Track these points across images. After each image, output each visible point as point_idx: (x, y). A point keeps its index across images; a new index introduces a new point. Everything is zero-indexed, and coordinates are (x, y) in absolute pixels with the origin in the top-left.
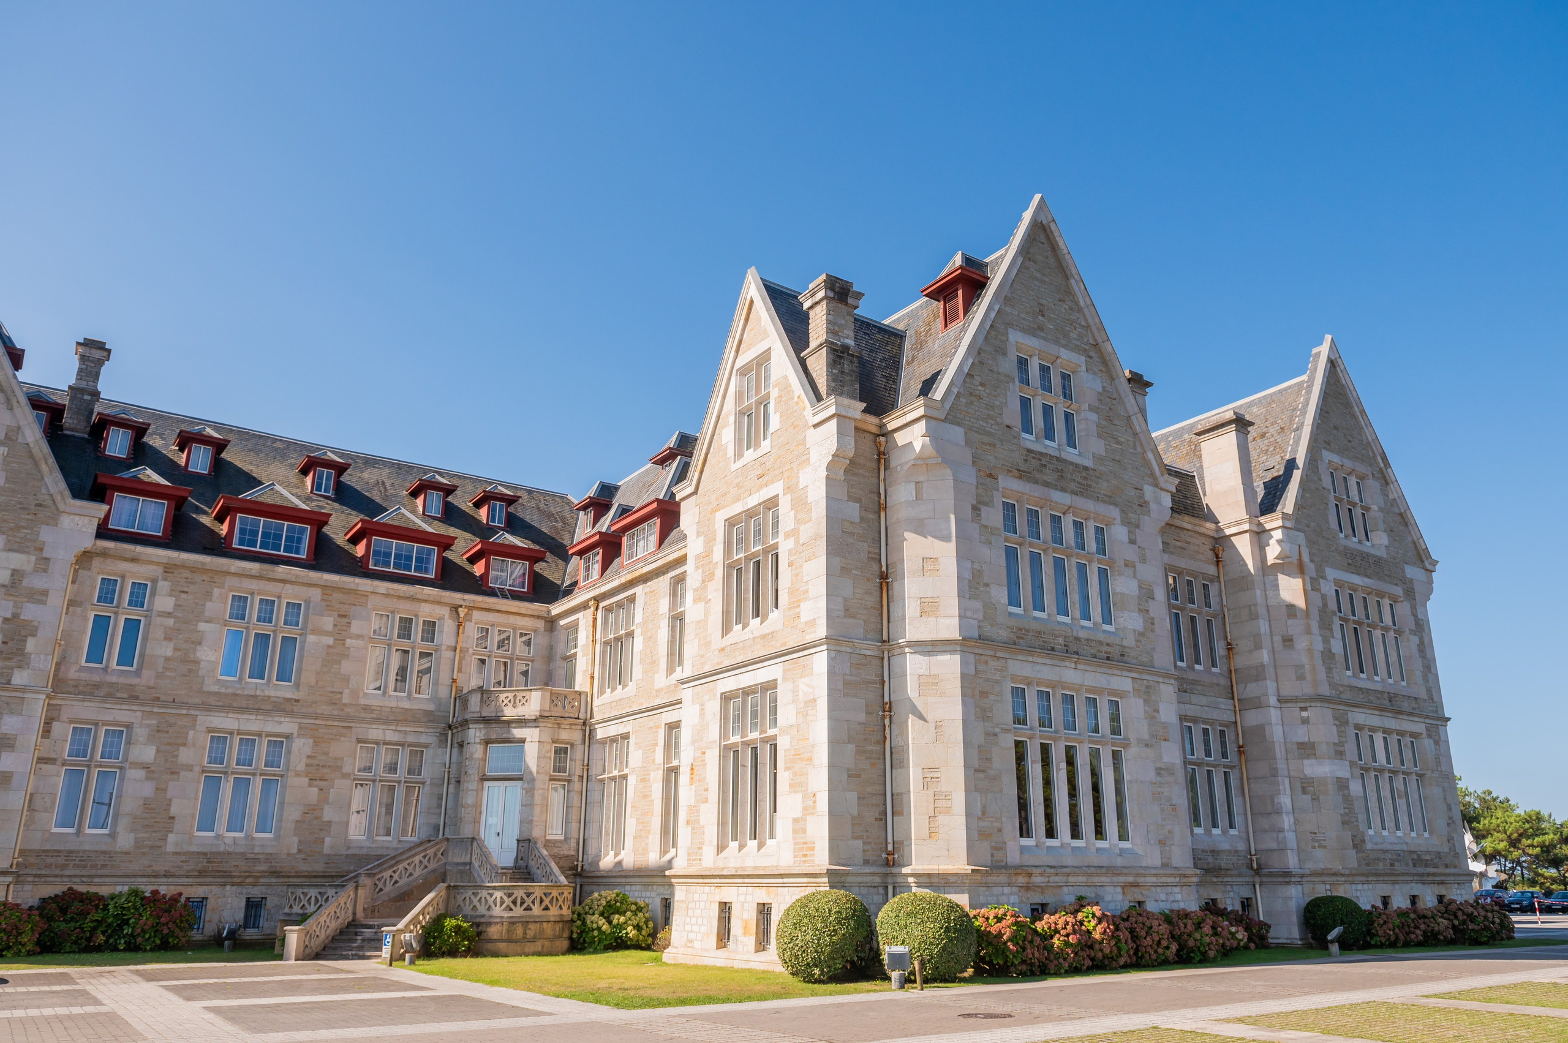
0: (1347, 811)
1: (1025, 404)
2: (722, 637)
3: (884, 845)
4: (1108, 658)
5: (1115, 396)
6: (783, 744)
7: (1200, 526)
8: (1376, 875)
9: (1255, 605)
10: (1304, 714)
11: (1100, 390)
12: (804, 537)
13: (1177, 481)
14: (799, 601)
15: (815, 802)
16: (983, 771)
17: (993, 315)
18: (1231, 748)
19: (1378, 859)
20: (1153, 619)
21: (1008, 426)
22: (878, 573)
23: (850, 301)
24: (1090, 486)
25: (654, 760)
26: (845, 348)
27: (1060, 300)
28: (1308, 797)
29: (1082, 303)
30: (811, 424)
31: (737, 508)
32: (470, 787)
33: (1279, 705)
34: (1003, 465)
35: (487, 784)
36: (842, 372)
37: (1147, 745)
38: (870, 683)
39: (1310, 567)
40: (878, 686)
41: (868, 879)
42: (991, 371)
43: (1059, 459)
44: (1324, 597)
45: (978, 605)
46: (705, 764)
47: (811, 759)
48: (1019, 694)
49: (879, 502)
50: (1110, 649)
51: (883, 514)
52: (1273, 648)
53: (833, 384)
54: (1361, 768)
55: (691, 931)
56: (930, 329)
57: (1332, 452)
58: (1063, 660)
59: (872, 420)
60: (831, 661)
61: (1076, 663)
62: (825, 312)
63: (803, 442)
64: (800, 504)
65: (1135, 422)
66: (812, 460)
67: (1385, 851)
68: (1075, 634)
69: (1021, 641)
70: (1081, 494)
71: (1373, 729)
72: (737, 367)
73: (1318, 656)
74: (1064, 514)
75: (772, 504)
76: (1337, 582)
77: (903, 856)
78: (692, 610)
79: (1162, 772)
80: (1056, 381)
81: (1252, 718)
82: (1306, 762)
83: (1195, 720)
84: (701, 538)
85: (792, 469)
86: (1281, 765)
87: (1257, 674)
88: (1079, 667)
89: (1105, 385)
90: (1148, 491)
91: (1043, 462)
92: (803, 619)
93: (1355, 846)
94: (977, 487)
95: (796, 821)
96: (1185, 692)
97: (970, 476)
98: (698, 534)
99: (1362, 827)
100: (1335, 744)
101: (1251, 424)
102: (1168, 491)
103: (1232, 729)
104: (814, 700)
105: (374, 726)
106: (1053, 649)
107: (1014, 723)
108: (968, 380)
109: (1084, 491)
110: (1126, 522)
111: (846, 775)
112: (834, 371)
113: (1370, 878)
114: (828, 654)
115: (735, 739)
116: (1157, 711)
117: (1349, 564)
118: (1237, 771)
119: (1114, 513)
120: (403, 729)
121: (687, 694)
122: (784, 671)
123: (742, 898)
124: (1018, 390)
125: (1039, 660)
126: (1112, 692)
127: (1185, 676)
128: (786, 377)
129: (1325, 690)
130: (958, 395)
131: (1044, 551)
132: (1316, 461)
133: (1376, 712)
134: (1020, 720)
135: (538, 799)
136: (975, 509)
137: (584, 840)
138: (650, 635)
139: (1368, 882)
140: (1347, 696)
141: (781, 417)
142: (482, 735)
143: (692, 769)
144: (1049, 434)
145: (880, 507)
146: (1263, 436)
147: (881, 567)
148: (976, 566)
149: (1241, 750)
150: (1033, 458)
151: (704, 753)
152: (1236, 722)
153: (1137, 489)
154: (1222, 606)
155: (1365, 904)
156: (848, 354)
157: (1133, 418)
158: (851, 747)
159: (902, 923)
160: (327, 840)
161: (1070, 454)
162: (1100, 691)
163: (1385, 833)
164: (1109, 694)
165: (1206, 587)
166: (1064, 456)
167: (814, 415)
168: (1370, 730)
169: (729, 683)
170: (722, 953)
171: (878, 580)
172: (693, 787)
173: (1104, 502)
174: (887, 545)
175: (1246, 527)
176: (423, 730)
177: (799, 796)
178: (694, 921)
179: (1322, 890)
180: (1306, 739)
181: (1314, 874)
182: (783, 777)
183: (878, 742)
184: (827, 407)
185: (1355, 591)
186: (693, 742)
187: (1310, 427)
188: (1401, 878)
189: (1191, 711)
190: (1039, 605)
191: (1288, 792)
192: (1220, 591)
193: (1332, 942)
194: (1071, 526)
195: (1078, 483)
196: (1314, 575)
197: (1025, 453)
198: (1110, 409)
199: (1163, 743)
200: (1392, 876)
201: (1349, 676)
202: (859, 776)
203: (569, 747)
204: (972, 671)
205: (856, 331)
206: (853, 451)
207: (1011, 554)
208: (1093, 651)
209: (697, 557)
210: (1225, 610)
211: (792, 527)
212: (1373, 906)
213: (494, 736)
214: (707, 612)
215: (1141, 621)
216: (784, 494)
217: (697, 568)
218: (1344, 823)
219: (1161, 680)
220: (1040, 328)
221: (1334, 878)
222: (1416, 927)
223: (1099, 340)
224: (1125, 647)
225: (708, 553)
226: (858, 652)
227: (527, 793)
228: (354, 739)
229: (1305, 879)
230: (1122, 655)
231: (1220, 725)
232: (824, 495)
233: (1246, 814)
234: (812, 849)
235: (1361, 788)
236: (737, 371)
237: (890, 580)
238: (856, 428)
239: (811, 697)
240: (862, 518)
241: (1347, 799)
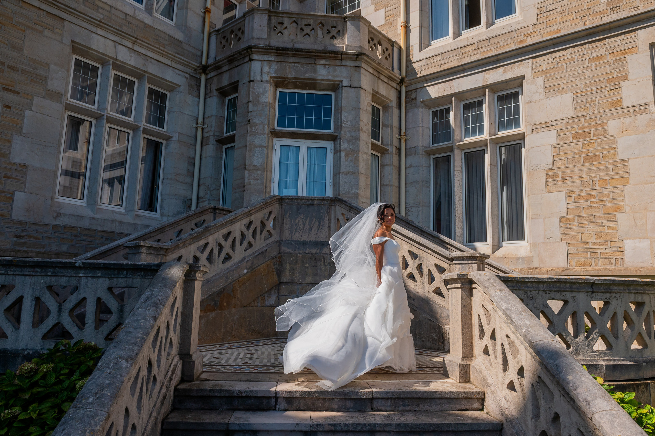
35: (279, 141)
105: (100, 31)
120: (143, 51)
135: (363, 166)
142: (272, 71)
203: (381, 109)
213: (291, 74)
227: (347, 156)
228: (67, 41)
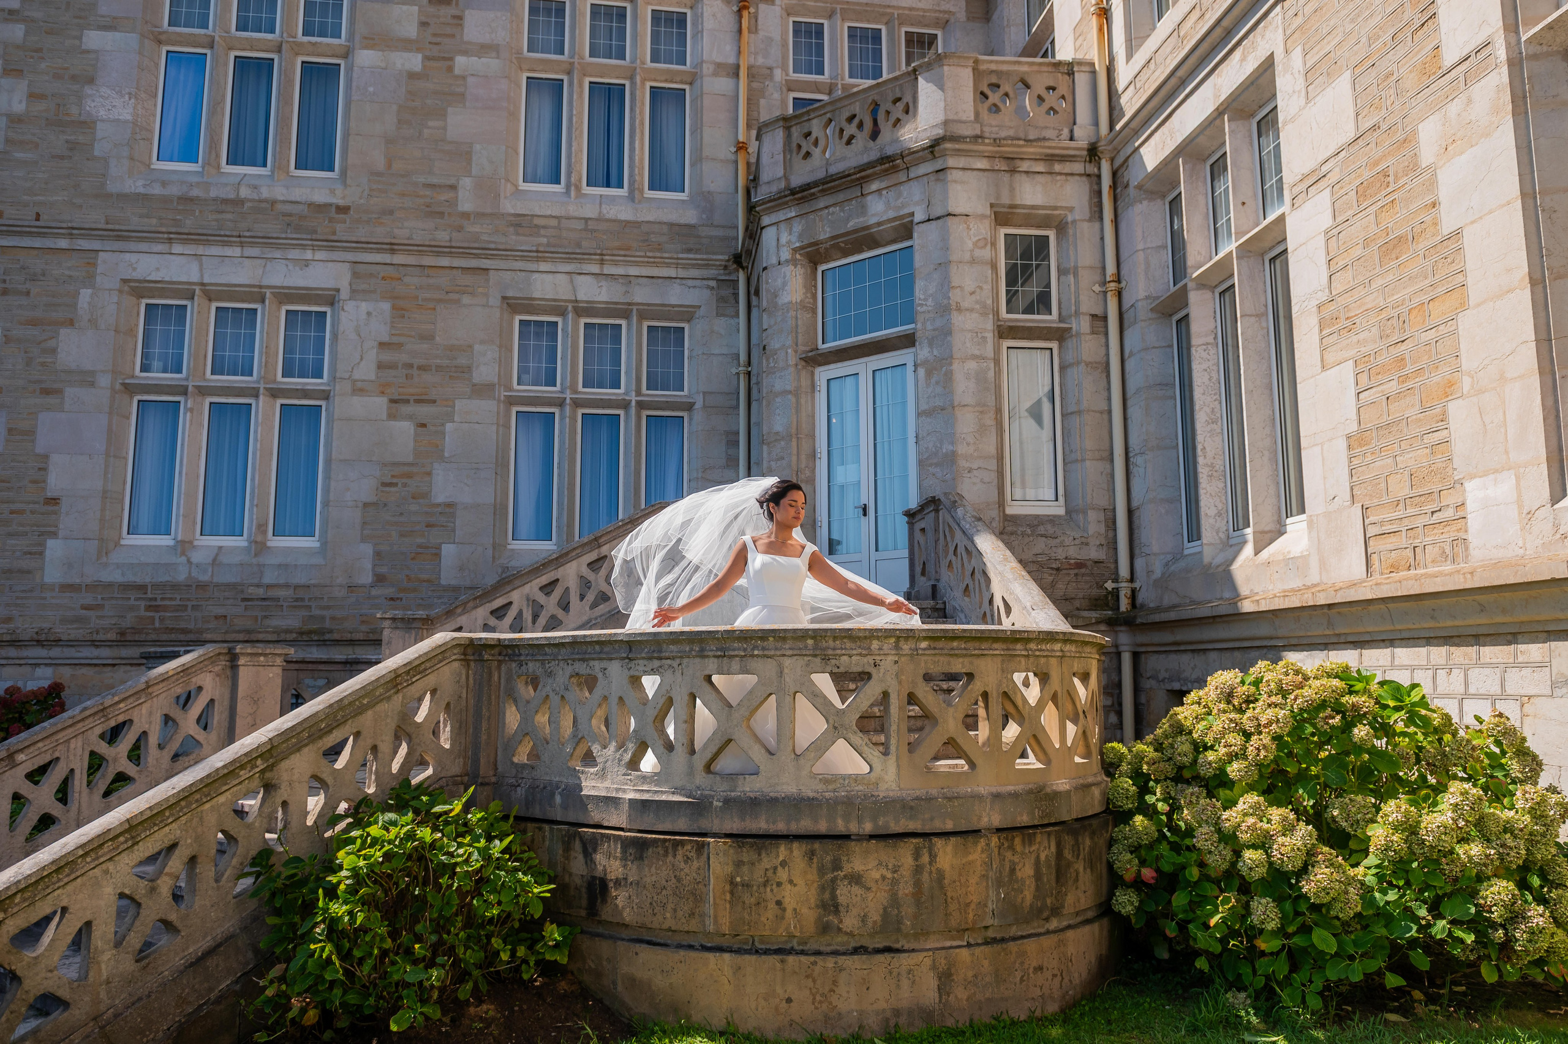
32: (778, 386)
35: (823, 374)
105: (543, 267)
120: (620, 271)
135: (964, 388)
137: (1130, 512)
142: (794, 238)
160: (448, 550)
176: (672, 273)
203: (1052, 234)
213: (824, 232)
227: (929, 374)
228: (495, 300)
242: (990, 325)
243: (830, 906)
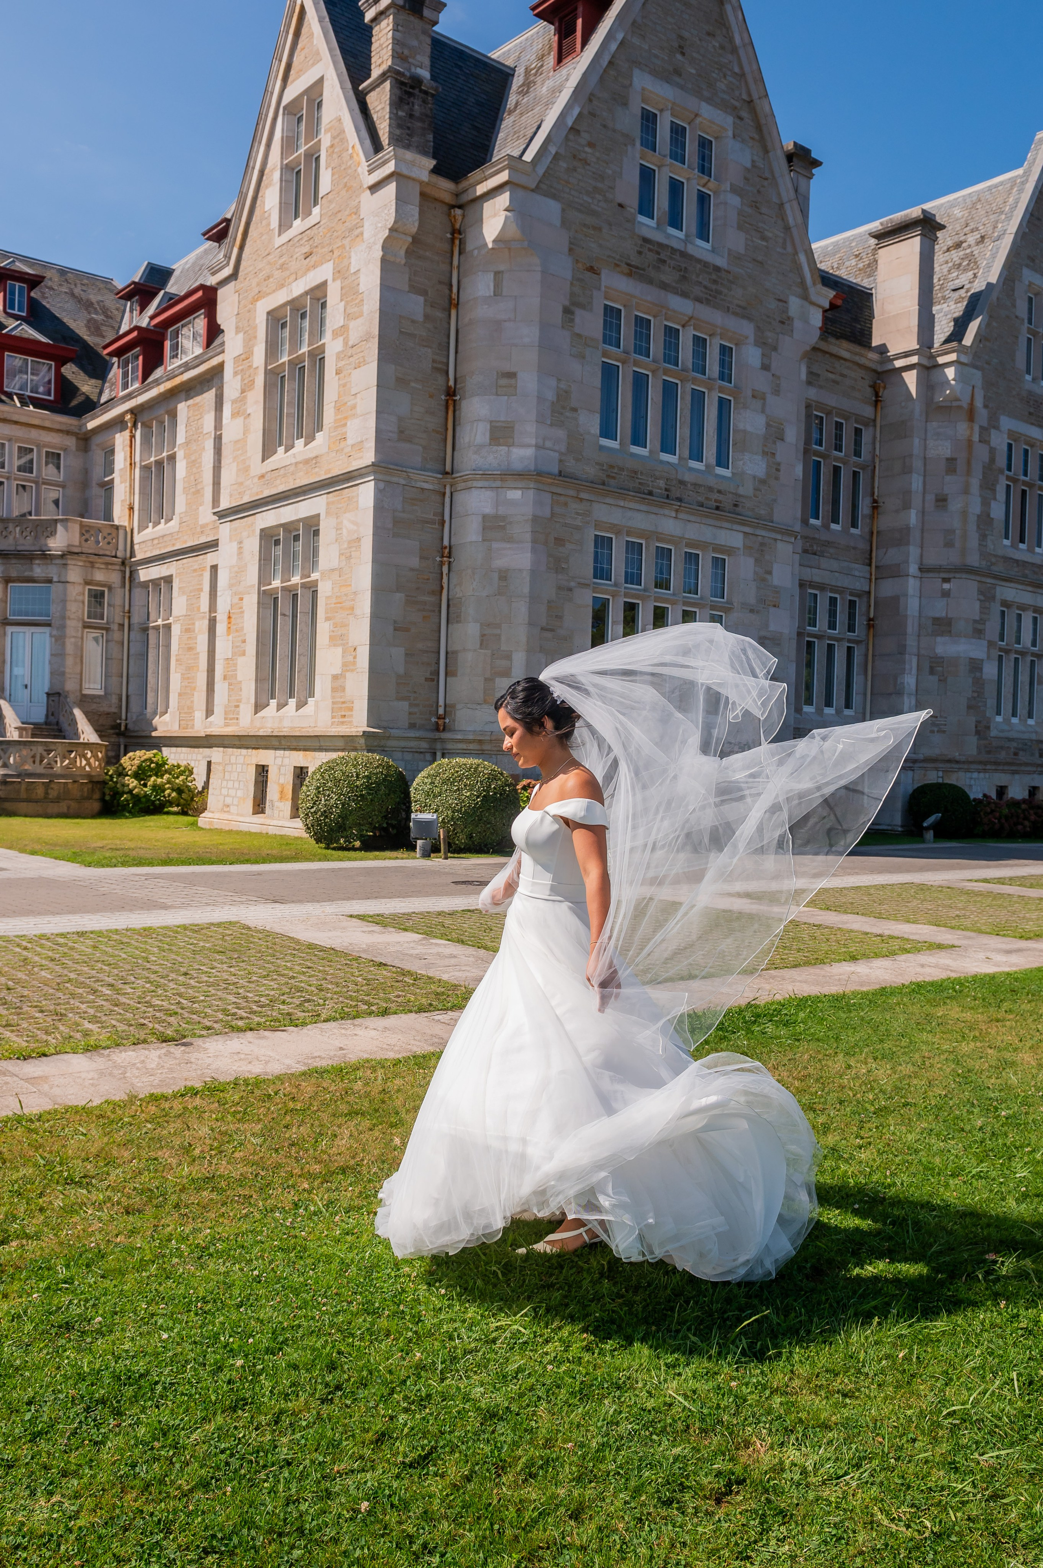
0: (975, 695)
1: (647, 176)
2: (263, 461)
3: (434, 708)
4: (717, 508)
5: (767, 174)
6: (324, 590)
7: (861, 355)
8: (996, 763)
9: (911, 456)
10: (946, 586)
11: (749, 165)
12: (353, 338)
13: (831, 294)
14: (346, 418)
15: (355, 657)
16: (552, 630)
17: (614, 47)
18: (860, 621)
19: (1002, 748)
20: (779, 464)
21: (620, 205)
22: (444, 388)
23: (427, 13)
24: (720, 293)
25: (199, 608)
26: (417, 82)
27: (709, 34)
28: (935, 678)
29: (738, 40)
30: (365, 186)
31: (280, 298)
33: (919, 574)
34: (609, 256)
35: (10, 629)
36: (411, 116)
37: (752, 611)
38: (427, 522)
39: (982, 415)
40: (437, 526)
41: (413, 744)
42: (605, 126)
43: (684, 254)
44: (992, 451)
45: (561, 433)
46: (243, 612)
47: (352, 608)
48: (604, 544)
49: (450, 296)
50: (721, 497)
51: (453, 312)
52: (923, 508)
53: (398, 132)
54: (1001, 650)
55: (228, 795)
56: (542, 66)
57: (1036, 271)
58: (661, 507)
59: (445, 185)
60: (378, 492)
61: (677, 511)
62: (391, 27)
63: (356, 212)
64: (350, 293)
65: (789, 212)
66: (366, 235)
67: (1010, 740)
68: (680, 477)
69: (612, 482)
70: (707, 302)
71: (1023, 607)
72: (285, 102)
73: (972, 520)
74: (683, 326)
75: (318, 294)
76: (1011, 434)
77: (454, 721)
78: (232, 428)
79: (767, 642)
80: (691, 148)
81: (887, 588)
82: (939, 639)
83: (822, 587)
84: (241, 335)
85: (343, 247)
86: (911, 642)
87: (902, 537)
88: (681, 515)
89: (755, 158)
90: (795, 304)
91: (662, 256)
92: (350, 441)
93: (978, 732)
94: (572, 284)
95: (335, 677)
96: (815, 554)
97: (564, 268)
98: (238, 330)
99: (990, 712)
100: (975, 621)
101: (942, 227)
102: (819, 306)
103: (865, 599)
104: (359, 539)
106: (650, 493)
107: (595, 577)
108: (571, 137)
109: (711, 298)
110: (761, 342)
111: (391, 628)
112: (400, 113)
113: (988, 767)
114: (375, 484)
115: (276, 583)
116: (770, 573)
117: (1030, 414)
118: (863, 647)
119: (747, 329)
121: (225, 531)
122: (328, 504)
123: (279, 761)
124: (638, 155)
125: (632, 505)
126: (717, 548)
127: (817, 536)
128: (339, 120)
129: (974, 560)
130: (557, 157)
131: (653, 372)
132: (1014, 281)
133: (1030, 589)
134: (602, 572)
135: (70, 648)
136: (567, 311)
137: (127, 696)
138: (193, 458)
139: (985, 771)
140: (999, 568)
141: (333, 175)
142: (1, 572)
143: (229, 617)
144: (675, 220)
145: (453, 303)
146: (958, 245)
147: (448, 380)
148: (563, 386)
149: (871, 624)
150: (650, 250)
151: (241, 599)
152: (869, 593)
153: (780, 300)
154: (874, 456)
155: (975, 793)
156: (421, 91)
157: (787, 206)
158: (399, 596)
159: (436, 790)
161: (701, 248)
162: (703, 545)
163: (1015, 720)
164: (715, 550)
165: (858, 432)
166: (690, 250)
167: (370, 172)
168: (1019, 608)
169: (270, 518)
170: (259, 818)
171: (443, 397)
172: (230, 637)
173: (735, 314)
174: (456, 352)
175: (914, 359)
177: (339, 650)
178: (230, 784)
179: (933, 777)
180: (944, 615)
181: (926, 760)
182: (323, 628)
183: (433, 593)
184: (385, 163)
185: (1032, 446)
186: (231, 586)
187: (1012, 236)
188: (1023, 768)
189: (817, 576)
190: (638, 438)
191: (914, 671)
192: (874, 438)
193: (928, 828)
194: (690, 343)
195: (705, 287)
196: (985, 424)
197: (640, 242)
198: (759, 192)
199: (772, 610)
200: (1013, 766)
201: (1005, 546)
202: (407, 630)
203: (106, 590)
204: (547, 512)
205: (434, 59)
206: (417, 224)
207: (609, 373)
208: (700, 499)
209: (236, 359)
210: (877, 461)
211: (342, 324)
212: (985, 795)
213: (14, 574)
214: (246, 430)
215: (764, 466)
216: (334, 280)
217: (236, 374)
218: (969, 707)
219: (779, 537)
220: (678, 72)
221: (949, 765)
222: (1026, 818)
223: (755, 96)
224: (740, 496)
225: (246, 356)
226: (413, 484)
227: (56, 640)
229: (917, 765)
230: (736, 505)
231: (851, 594)
232: (378, 282)
233: (865, 694)
234: (351, 709)
235: (996, 671)
236: (285, 108)
237: (458, 398)
238: (423, 195)
239: (356, 536)
240: (427, 317)
241: (979, 684)
242: (80, 625)
243: (47, 793)
